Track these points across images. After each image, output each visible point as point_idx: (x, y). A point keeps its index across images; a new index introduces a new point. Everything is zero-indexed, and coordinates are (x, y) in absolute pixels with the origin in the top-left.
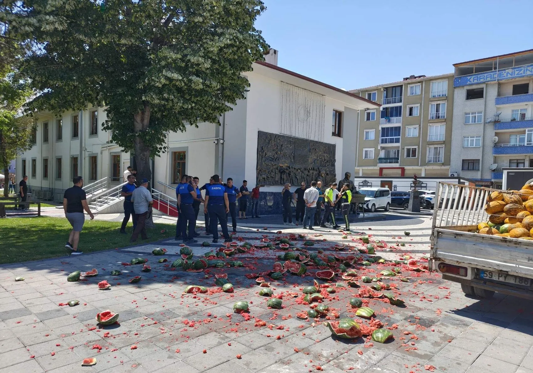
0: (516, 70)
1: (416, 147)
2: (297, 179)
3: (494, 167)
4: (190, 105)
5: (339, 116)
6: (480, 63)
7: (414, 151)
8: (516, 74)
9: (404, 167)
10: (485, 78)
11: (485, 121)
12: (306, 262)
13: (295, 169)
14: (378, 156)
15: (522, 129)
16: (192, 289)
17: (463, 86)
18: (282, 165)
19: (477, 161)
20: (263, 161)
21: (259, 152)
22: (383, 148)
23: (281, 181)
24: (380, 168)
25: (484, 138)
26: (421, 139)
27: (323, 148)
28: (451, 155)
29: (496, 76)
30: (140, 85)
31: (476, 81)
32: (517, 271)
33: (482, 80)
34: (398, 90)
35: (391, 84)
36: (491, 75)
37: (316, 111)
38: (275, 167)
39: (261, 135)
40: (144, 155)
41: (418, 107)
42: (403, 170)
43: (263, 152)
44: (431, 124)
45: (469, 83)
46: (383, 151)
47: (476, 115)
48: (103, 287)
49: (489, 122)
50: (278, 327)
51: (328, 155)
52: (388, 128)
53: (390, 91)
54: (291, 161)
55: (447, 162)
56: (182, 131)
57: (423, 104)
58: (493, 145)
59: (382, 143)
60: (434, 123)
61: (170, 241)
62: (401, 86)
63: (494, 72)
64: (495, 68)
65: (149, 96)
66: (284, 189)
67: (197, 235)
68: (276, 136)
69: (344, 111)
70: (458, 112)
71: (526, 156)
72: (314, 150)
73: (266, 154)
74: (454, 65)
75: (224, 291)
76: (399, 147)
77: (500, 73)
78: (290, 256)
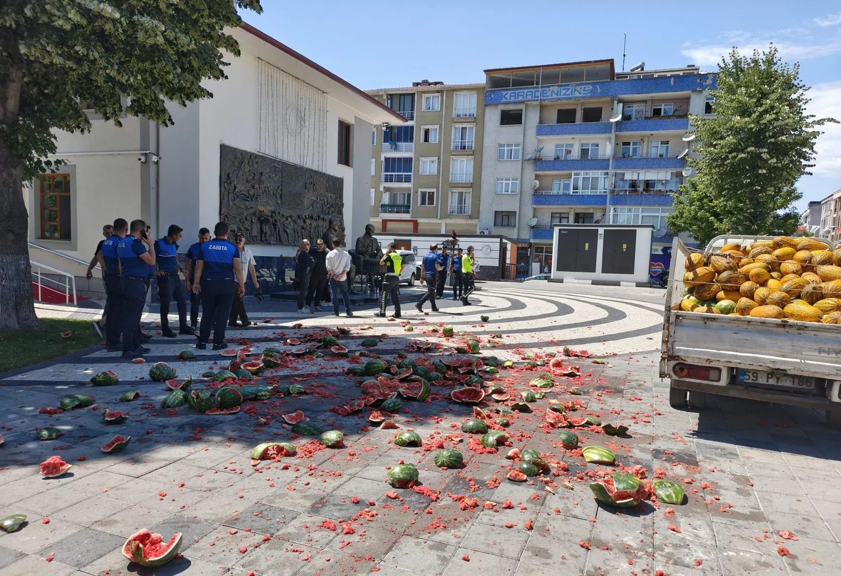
0: (562, 88)
1: (434, 190)
2: (287, 234)
3: (534, 222)
4: (133, 75)
5: (345, 130)
6: (519, 73)
7: (431, 195)
8: (563, 93)
9: (418, 219)
10: (525, 95)
11: (523, 158)
12: (407, 375)
13: (283, 216)
14: (380, 201)
15: (568, 172)
16: (267, 449)
17: (497, 105)
18: (263, 209)
19: (513, 214)
20: (230, 200)
21: (223, 184)
22: (387, 189)
23: (261, 238)
24: (383, 220)
25: (521, 182)
26: (441, 178)
27: (325, 182)
28: (481, 204)
29: (538, 94)
30: (7, 18)
31: (513, 99)
32: (802, 369)
33: (520, 98)
34: (408, 100)
35: (398, 89)
36: (532, 92)
37: (315, 119)
38: (251, 211)
39: (226, 151)
40: (10, 175)
41: (436, 129)
42: (416, 223)
43: (230, 183)
44: (454, 157)
45: (504, 100)
46: (388, 194)
47: (513, 148)
48: (53, 472)
49: (529, 160)
50: (504, 506)
51: (332, 195)
52: (394, 159)
53: (396, 101)
54: (277, 203)
55: (475, 214)
56: (82, 131)
57: (443, 127)
58: (532, 192)
59: (386, 181)
60: (460, 155)
61: (97, 354)
62: (413, 95)
63: (536, 88)
64: (537, 83)
65: (35, 46)
66: (299, 250)
67: (147, 339)
68: (251, 156)
69: (354, 123)
70: (490, 142)
71: (571, 208)
72: (312, 185)
73: (235, 188)
74: (485, 71)
75: (328, 447)
76: (409, 189)
77: (543, 91)
78: (377, 367)
